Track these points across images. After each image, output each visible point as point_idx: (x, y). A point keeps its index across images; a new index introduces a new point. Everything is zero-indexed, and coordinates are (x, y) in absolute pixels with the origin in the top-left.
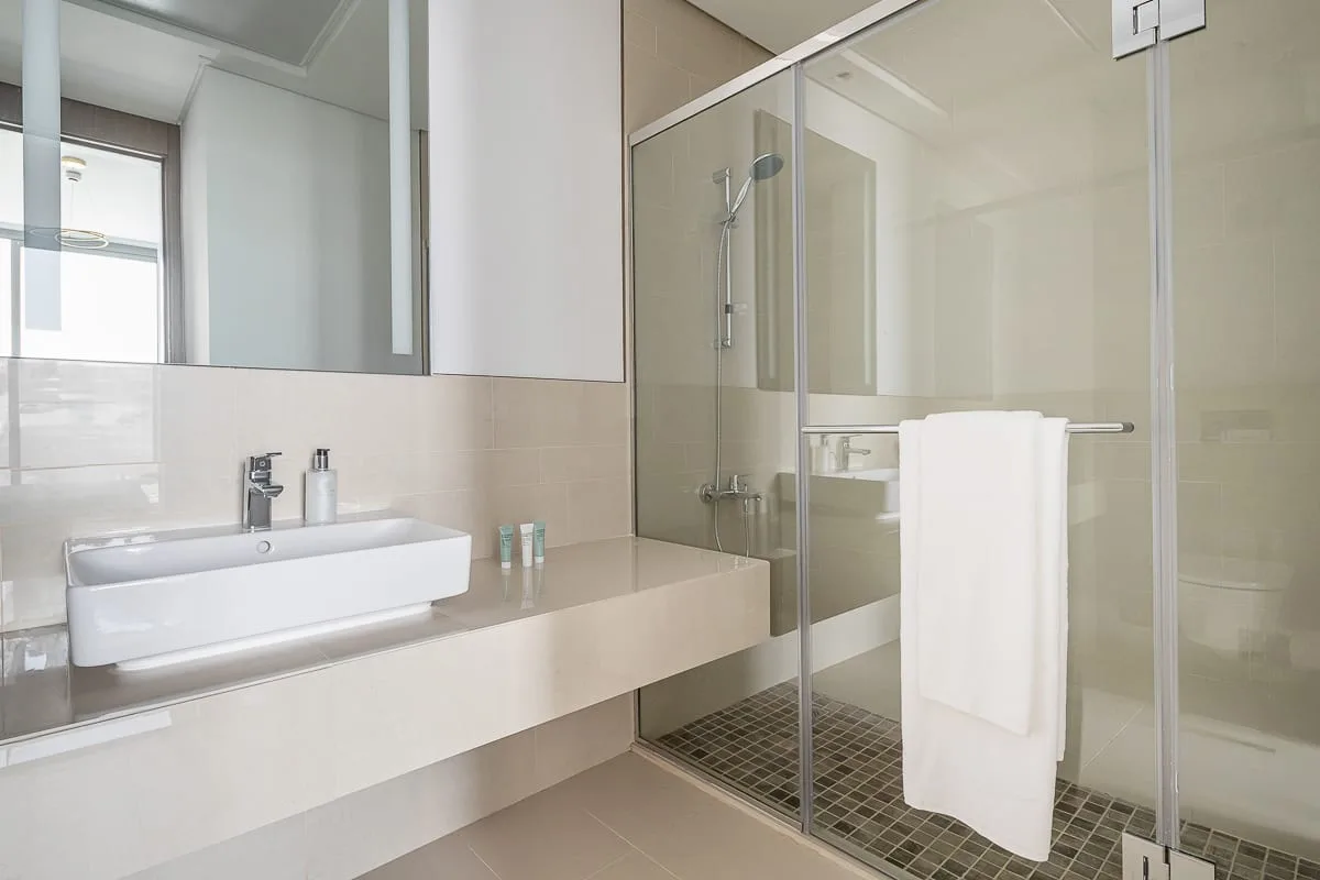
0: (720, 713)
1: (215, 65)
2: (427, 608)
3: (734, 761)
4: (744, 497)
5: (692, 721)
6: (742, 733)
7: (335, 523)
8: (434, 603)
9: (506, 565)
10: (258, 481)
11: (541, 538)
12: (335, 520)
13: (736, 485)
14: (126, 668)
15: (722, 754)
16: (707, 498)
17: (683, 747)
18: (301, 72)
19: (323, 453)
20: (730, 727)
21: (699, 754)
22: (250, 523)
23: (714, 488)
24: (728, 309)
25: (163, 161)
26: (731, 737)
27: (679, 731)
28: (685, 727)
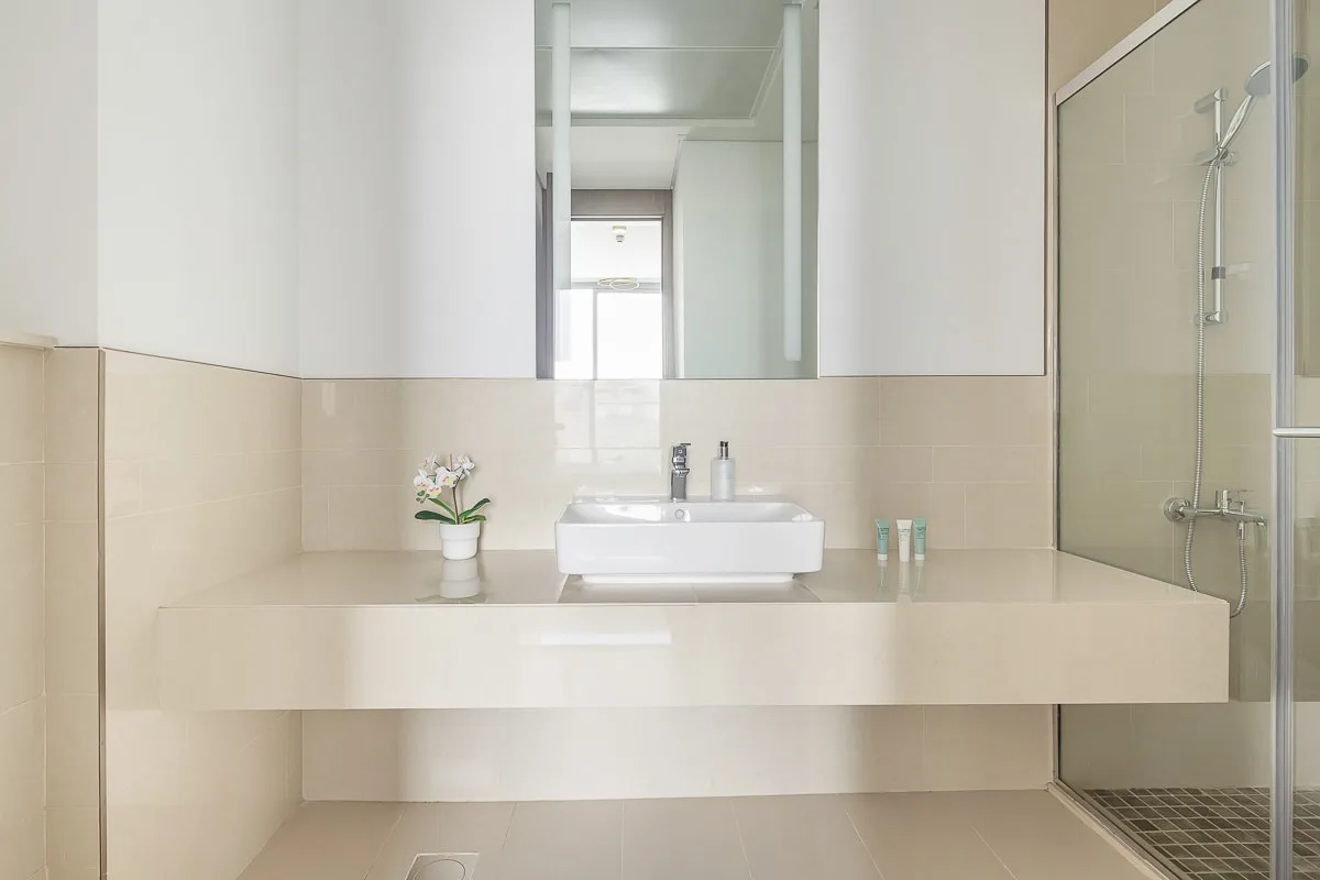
0: (1195, 792)
1: (690, 139)
2: (789, 579)
3: (1195, 850)
4: (1237, 519)
5: (1147, 787)
6: (1223, 824)
7: (733, 501)
8: (796, 576)
9: (882, 557)
10: (678, 464)
11: (922, 536)
12: (733, 499)
13: (1226, 503)
14: (587, 580)
15: (1180, 837)
16: (1177, 516)
17: (1123, 811)
18: (749, 123)
19: (724, 444)
20: (1204, 812)
21: (1145, 826)
22: (673, 496)
23: (1190, 505)
24: (1215, 273)
25: (662, 219)
26: (1203, 824)
27: (1123, 793)
28: (1133, 790)
